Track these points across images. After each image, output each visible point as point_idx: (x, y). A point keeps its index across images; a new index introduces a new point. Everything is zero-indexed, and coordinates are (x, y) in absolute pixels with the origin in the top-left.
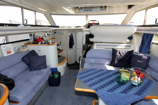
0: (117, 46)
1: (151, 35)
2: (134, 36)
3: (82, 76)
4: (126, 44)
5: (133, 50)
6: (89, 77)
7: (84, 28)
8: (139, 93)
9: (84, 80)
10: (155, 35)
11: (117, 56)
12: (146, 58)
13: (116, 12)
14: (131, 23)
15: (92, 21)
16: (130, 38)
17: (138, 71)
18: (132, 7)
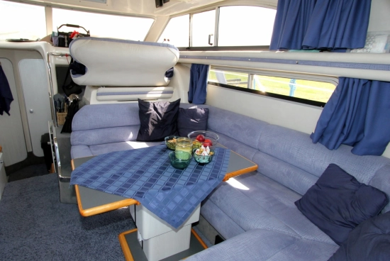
0: (146, 93)
1: (204, 67)
2: (176, 70)
3: (87, 176)
4: (163, 88)
5: (179, 100)
6: (108, 175)
7: (45, 44)
8: (214, 175)
9: (96, 184)
10: (210, 67)
11: (152, 117)
12: (203, 112)
13: (129, 10)
14: (165, 40)
15: (68, 25)
16: (170, 74)
17: (201, 137)
18: (164, 5)
